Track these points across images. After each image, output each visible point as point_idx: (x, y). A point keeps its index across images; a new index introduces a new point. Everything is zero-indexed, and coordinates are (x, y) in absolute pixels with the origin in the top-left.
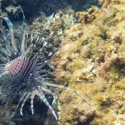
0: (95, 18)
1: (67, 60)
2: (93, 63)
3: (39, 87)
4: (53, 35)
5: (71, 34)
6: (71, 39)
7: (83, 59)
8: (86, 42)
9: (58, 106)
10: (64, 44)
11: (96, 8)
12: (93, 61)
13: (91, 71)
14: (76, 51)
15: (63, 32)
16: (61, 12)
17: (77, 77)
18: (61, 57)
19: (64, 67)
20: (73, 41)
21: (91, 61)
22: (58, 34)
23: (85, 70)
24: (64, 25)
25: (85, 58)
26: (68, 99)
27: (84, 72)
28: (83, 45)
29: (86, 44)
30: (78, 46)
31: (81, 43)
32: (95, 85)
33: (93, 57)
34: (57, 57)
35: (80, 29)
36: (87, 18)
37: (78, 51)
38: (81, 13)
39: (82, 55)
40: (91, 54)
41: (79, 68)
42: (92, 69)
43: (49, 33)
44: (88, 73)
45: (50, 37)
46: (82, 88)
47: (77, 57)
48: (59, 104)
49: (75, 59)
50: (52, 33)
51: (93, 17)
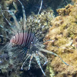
0: (70, 11)
1: (55, 40)
2: (72, 40)
3: (37, 51)
4: (41, 26)
5: (55, 23)
6: (56, 26)
7: (65, 38)
8: (66, 27)
9: (50, 70)
10: (52, 29)
11: (70, 5)
12: (72, 39)
13: (71, 45)
14: (60, 33)
15: (47, 24)
16: (45, 11)
17: (62, 50)
18: (50, 38)
19: (53, 44)
20: (57, 27)
21: (71, 38)
22: (44, 25)
23: (67, 45)
24: (48, 19)
25: (66, 37)
26: (57, 64)
27: (67, 46)
28: (64, 29)
29: (66, 28)
30: (61, 30)
31: (63, 28)
32: (75, 54)
33: (72, 36)
34: (47, 38)
35: (61, 19)
36: (65, 11)
37: (61, 33)
38: (60, 9)
39: (64, 35)
40: (70, 34)
41: (63, 44)
42: (72, 44)
43: (38, 25)
44: (69, 46)
45: (39, 27)
46: (66, 57)
47: (61, 37)
48: (50, 68)
49: (60, 38)
50: (40, 25)
51: (69, 11)
